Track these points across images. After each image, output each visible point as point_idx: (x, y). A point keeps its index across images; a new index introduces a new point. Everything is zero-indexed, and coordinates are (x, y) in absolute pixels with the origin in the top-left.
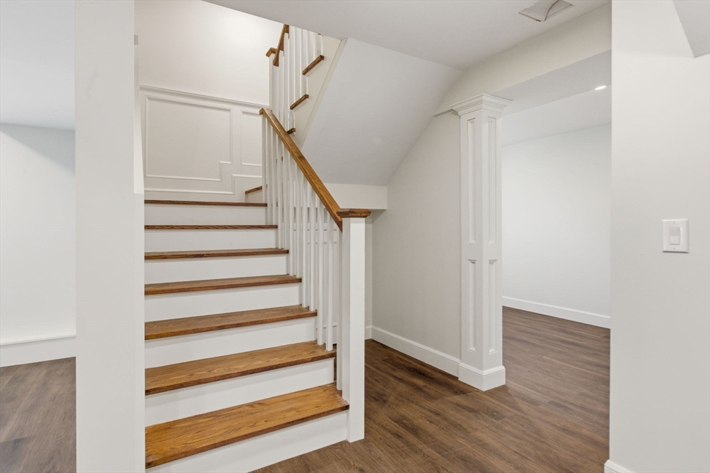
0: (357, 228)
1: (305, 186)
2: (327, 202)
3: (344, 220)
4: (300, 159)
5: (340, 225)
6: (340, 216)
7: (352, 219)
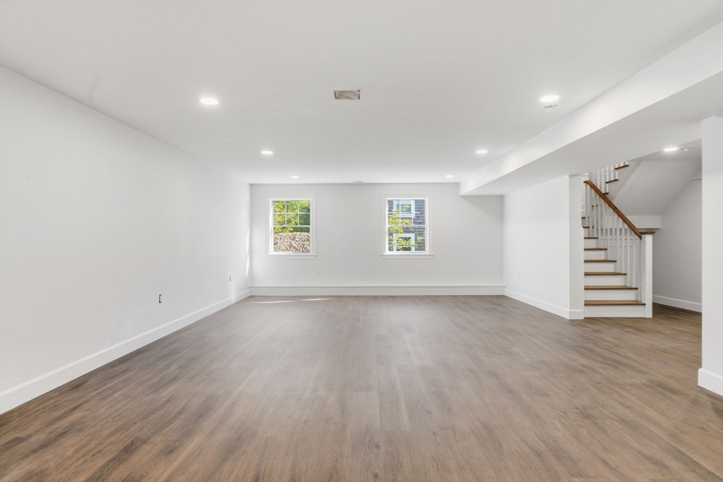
0: (649, 239)
1: (618, 220)
2: (632, 227)
3: (643, 236)
4: (615, 209)
5: (640, 237)
6: (640, 234)
7: (647, 235)
